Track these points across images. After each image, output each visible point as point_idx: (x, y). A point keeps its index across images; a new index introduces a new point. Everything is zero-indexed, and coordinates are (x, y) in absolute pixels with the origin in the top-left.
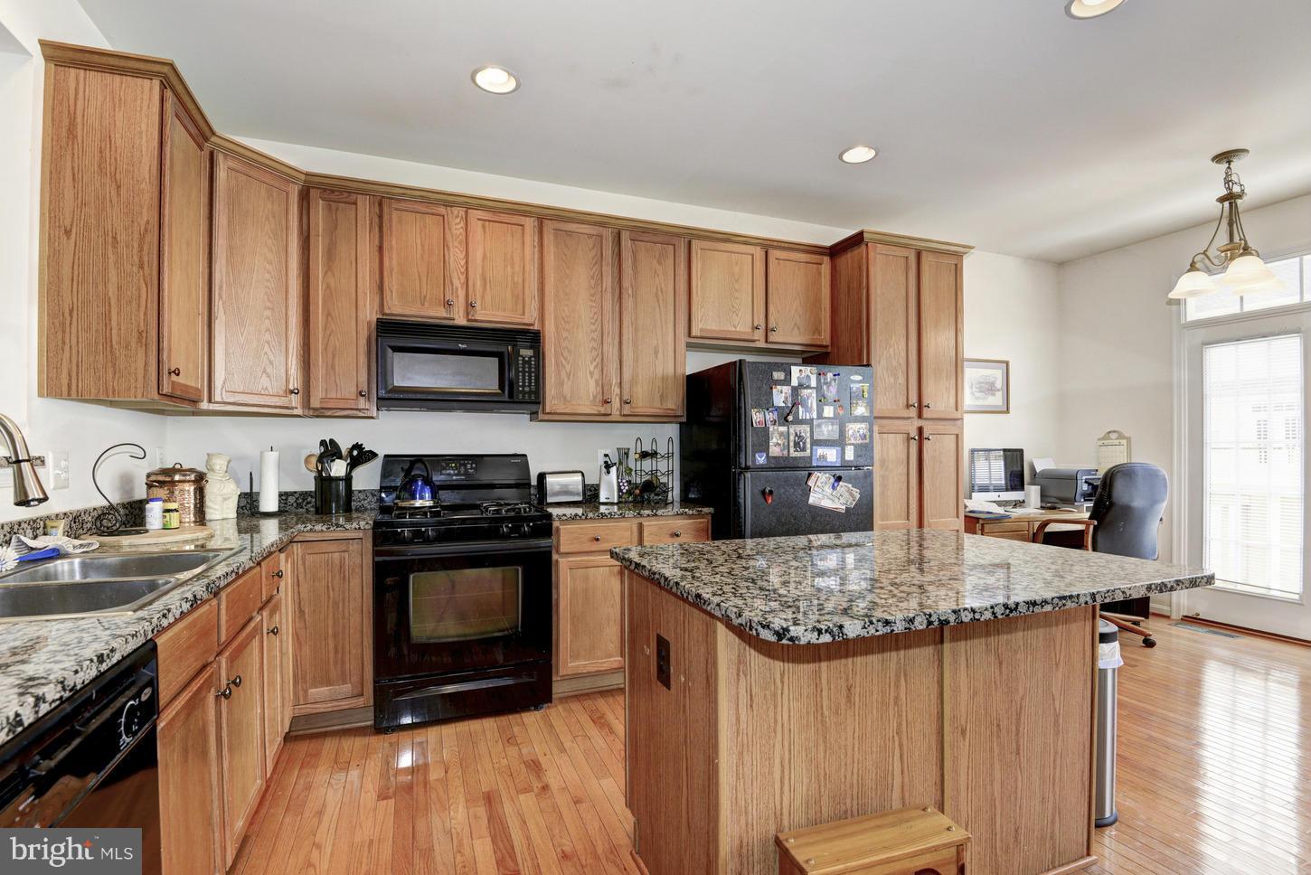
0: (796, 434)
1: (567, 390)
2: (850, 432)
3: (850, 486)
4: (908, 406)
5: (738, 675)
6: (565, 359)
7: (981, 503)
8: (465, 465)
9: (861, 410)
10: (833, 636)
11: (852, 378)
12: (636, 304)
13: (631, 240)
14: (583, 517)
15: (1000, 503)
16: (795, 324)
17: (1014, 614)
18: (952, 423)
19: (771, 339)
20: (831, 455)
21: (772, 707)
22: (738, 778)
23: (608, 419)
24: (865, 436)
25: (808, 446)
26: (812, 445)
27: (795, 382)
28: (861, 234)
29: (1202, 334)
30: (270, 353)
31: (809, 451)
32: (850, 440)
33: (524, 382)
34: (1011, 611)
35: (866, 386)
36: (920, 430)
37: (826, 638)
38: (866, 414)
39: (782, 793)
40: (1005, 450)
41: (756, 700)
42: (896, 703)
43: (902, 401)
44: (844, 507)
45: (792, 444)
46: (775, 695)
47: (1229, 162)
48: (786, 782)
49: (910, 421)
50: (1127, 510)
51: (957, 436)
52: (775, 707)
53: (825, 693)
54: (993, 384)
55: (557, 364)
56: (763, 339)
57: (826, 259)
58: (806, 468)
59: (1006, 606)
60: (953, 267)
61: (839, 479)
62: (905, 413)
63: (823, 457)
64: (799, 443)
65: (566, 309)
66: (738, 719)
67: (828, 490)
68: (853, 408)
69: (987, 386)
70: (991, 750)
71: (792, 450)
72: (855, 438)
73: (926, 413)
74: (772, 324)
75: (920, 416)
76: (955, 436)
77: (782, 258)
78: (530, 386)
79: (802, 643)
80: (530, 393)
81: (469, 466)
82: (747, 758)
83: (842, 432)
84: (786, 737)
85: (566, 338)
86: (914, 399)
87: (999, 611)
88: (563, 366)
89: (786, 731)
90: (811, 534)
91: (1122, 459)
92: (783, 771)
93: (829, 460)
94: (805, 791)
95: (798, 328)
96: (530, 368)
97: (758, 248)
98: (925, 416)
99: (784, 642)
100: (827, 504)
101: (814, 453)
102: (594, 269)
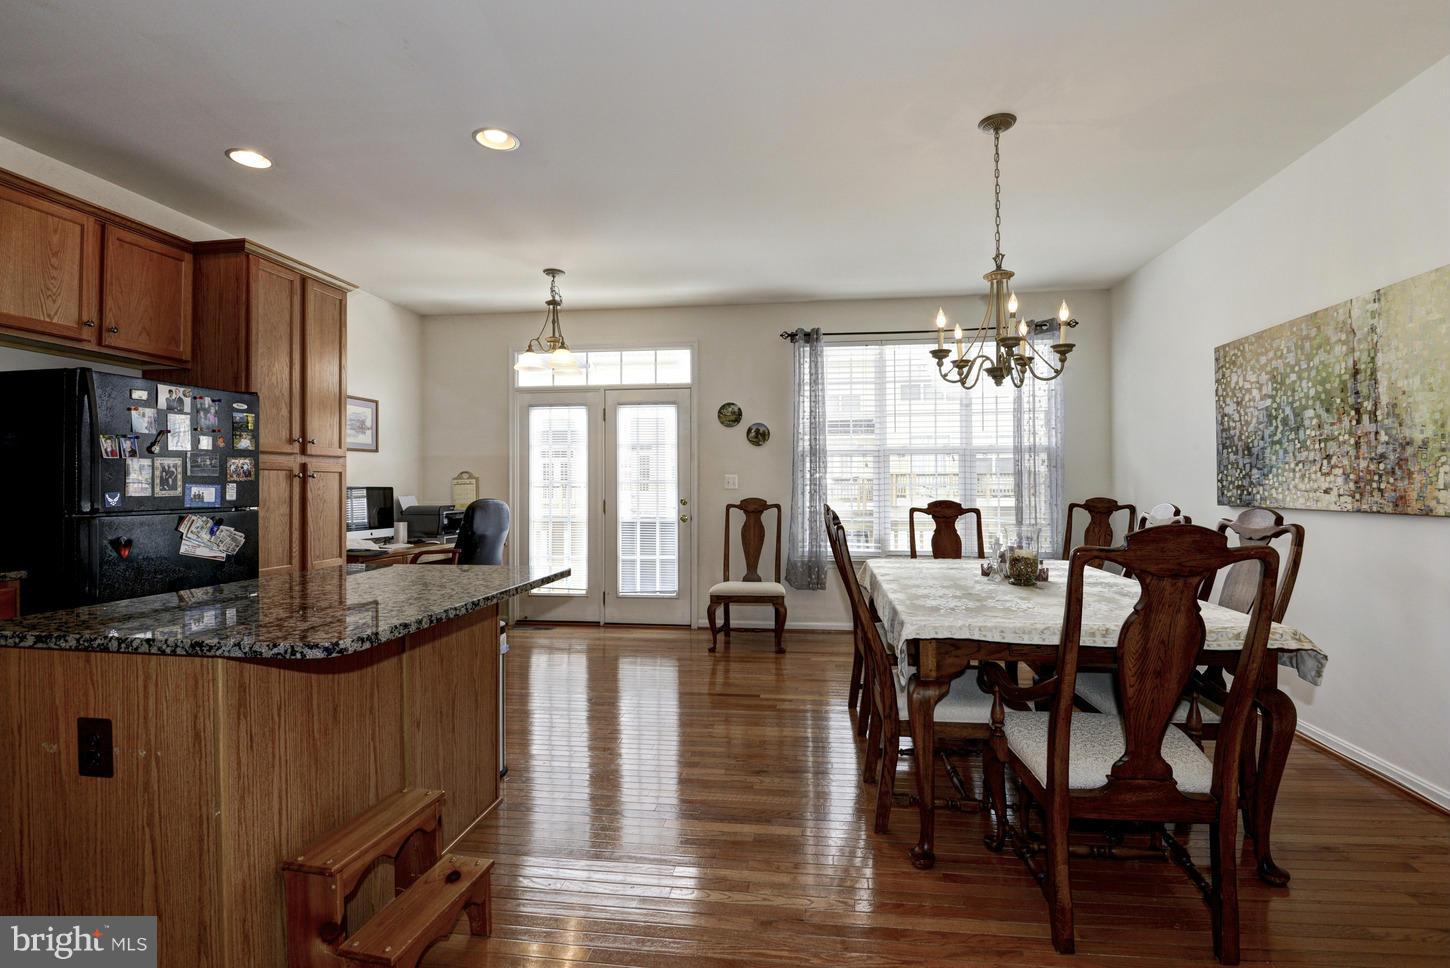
0: (163, 468)
2: (233, 468)
3: (232, 529)
4: (291, 441)
5: (239, 718)
7: (357, 540)
9: (245, 443)
10: (372, 643)
11: (235, 405)
15: (376, 540)
16: (144, 328)
17: (477, 608)
18: (336, 460)
19: (109, 339)
20: (209, 494)
21: (270, 745)
22: (240, 823)
24: (250, 473)
25: (180, 483)
26: (184, 483)
27: (162, 403)
28: (242, 242)
29: (528, 397)
31: (180, 489)
32: (231, 476)
34: (476, 606)
35: (251, 417)
36: (304, 467)
37: (367, 645)
38: (250, 448)
39: (280, 824)
40: (368, 489)
41: (255, 739)
42: (371, 712)
43: (285, 434)
44: (224, 555)
45: (157, 481)
46: (272, 731)
47: (554, 277)
48: (284, 812)
49: (292, 457)
50: (483, 538)
51: (340, 474)
52: (273, 743)
53: (315, 718)
54: (363, 422)
56: (93, 339)
57: (188, 257)
58: (178, 511)
59: (473, 603)
60: (338, 302)
61: (219, 523)
62: (288, 449)
63: (199, 497)
64: (167, 480)
66: (239, 763)
67: (205, 536)
68: (235, 441)
69: (358, 424)
70: (437, 735)
71: (157, 489)
72: (238, 475)
73: (311, 449)
74: (110, 320)
75: (303, 451)
76: (337, 475)
77: (128, 240)
79: (350, 652)
82: (248, 800)
83: (223, 467)
84: (284, 768)
86: (296, 434)
87: (469, 607)
89: (283, 763)
90: (183, 589)
91: (472, 499)
92: (281, 803)
93: (205, 500)
94: (300, 817)
95: (148, 334)
97: (92, 219)
98: (309, 452)
99: (334, 655)
100: (203, 552)
101: (187, 492)
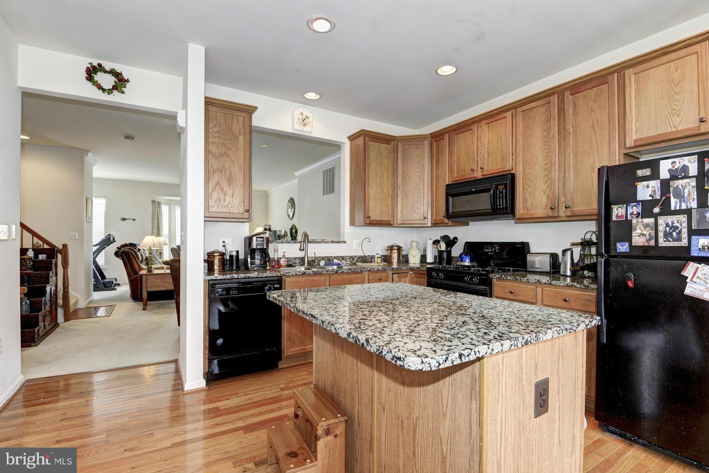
1: (529, 204)
6: (528, 185)
8: (495, 247)
12: (576, 138)
13: (571, 95)
14: (505, 278)
23: (557, 219)
25: (684, 235)
26: (689, 235)
30: (417, 205)
31: (685, 241)
33: (500, 203)
45: (661, 235)
55: (523, 190)
58: (681, 258)
64: (671, 233)
65: (529, 155)
71: (661, 240)
78: (502, 205)
80: (503, 208)
81: (496, 248)
85: (529, 172)
88: (527, 190)
96: (503, 195)
101: (692, 243)
102: (546, 125)
